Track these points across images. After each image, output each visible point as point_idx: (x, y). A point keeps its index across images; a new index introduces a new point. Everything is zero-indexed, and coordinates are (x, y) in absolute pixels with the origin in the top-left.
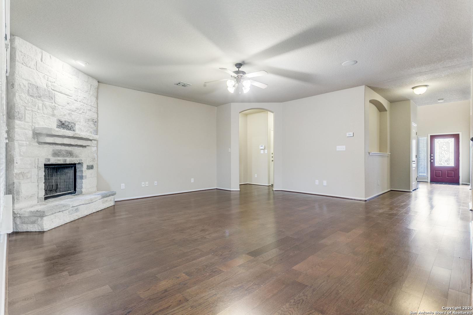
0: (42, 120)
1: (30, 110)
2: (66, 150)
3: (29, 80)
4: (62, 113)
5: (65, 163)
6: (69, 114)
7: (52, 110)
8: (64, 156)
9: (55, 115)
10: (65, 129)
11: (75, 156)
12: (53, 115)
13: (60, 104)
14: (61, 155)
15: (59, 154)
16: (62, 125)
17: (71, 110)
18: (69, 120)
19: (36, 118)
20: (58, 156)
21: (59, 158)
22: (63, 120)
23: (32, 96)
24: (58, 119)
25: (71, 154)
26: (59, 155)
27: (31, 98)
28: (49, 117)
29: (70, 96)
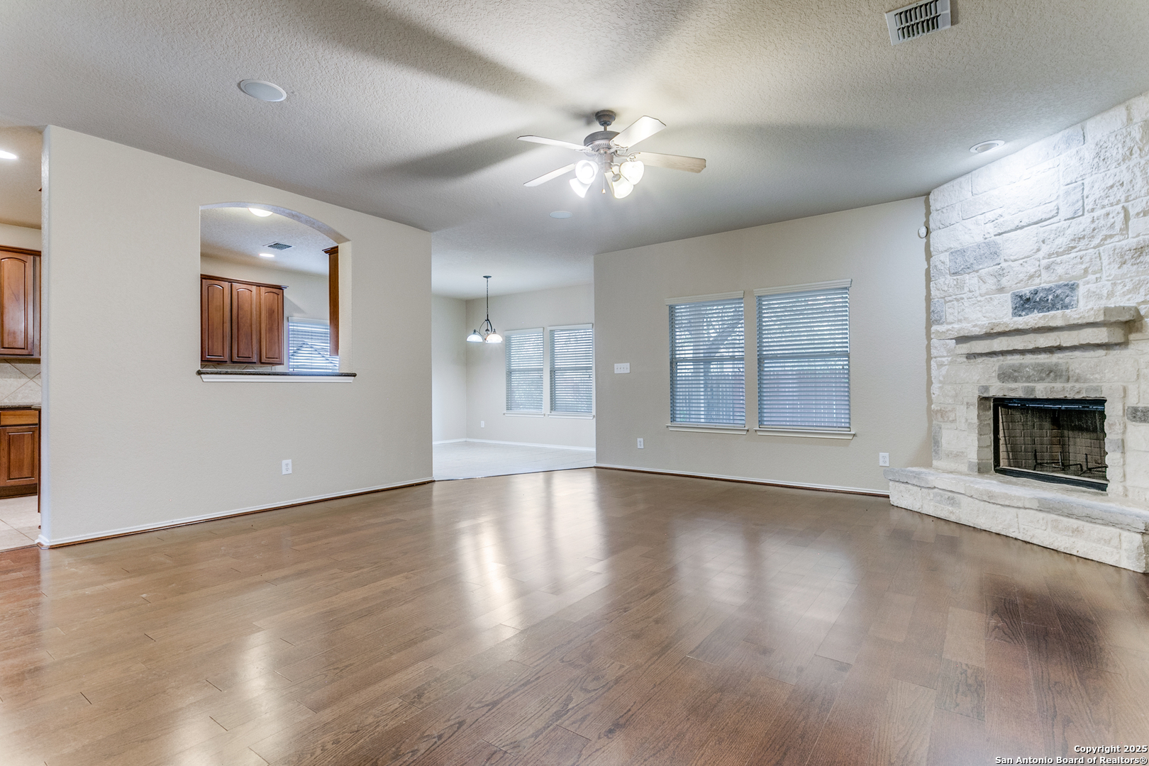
0: (978, 308)
1: (952, 301)
2: (1038, 365)
3: (951, 248)
4: (1021, 275)
5: (1032, 397)
6: (1048, 268)
7: (996, 280)
8: (1028, 379)
9: (1003, 288)
10: (1036, 311)
11: (1075, 378)
12: (1001, 290)
13: (1015, 257)
14: (1022, 377)
15: (1016, 374)
16: (1025, 303)
17: (1053, 254)
18: (1050, 282)
19: (963, 310)
20: (1015, 380)
21: (1014, 385)
22: (1026, 291)
23: (956, 273)
24: (1014, 293)
25: (1052, 373)
26: (1017, 377)
27: (955, 278)
28: (990, 298)
29: (1050, 219)
